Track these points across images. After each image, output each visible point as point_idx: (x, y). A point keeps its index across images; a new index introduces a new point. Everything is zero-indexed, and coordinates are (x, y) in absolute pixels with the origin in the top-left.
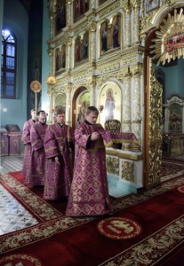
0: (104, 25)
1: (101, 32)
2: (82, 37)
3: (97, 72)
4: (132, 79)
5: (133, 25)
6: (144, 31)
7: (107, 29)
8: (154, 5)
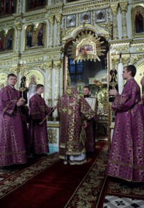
0: (30, 28)
1: (27, 32)
2: (7, 32)
4: (54, 70)
5: (57, 33)
6: (64, 39)
7: (32, 31)
8: (72, 24)
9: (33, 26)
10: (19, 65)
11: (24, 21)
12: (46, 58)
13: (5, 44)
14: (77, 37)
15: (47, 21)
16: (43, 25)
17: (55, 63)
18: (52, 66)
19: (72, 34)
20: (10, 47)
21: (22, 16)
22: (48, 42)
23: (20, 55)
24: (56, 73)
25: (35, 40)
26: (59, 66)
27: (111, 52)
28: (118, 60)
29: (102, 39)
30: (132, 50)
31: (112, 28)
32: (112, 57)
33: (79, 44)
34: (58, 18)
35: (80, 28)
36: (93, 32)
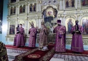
0: (31, 5)
1: (30, 6)
4: (39, 20)
5: (40, 7)
6: (43, 9)
7: (32, 6)
8: (45, 4)
9: (32, 4)
10: (28, 18)
11: (29, 2)
12: (37, 15)
13: (22, 10)
14: (47, 9)
15: (37, 3)
16: (35, 4)
17: (40, 17)
19: (45, 8)
20: (24, 11)
22: (37, 10)
23: (28, 14)
25: (33, 9)
27: (58, 14)
28: (60, 17)
29: (55, 9)
30: (65, 13)
31: (58, 6)
32: (58, 16)
33: (48, 11)
34: (40, 2)
35: (48, 5)
36: (52, 7)
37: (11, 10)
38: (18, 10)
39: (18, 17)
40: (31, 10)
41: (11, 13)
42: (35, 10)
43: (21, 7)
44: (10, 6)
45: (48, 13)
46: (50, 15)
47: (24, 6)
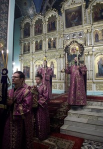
2: (39, 41)
3: (47, 55)
5: (62, 42)
6: (65, 45)
7: (50, 41)
8: (68, 38)
9: (51, 39)
11: (46, 36)
12: (57, 54)
13: (39, 47)
14: (70, 44)
15: (57, 37)
16: (55, 39)
17: (62, 56)
18: (60, 57)
19: (68, 43)
20: (41, 48)
21: (46, 34)
22: (58, 46)
23: (46, 52)
24: (62, 60)
25: (52, 45)
26: (63, 57)
27: (85, 51)
28: (88, 55)
29: (81, 45)
30: (94, 50)
31: (85, 40)
32: (85, 53)
33: (72, 47)
34: (62, 36)
35: (72, 40)
36: (77, 42)
37: (24, 47)
38: (33, 47)
39: (34, 56)
40: (49, 47)
41: (25, 51)
42: (55, 47)
43: (36, 42)
44: (23, 42)
45: (73, 50)
46: (74, 52)
47: (41, 41)
